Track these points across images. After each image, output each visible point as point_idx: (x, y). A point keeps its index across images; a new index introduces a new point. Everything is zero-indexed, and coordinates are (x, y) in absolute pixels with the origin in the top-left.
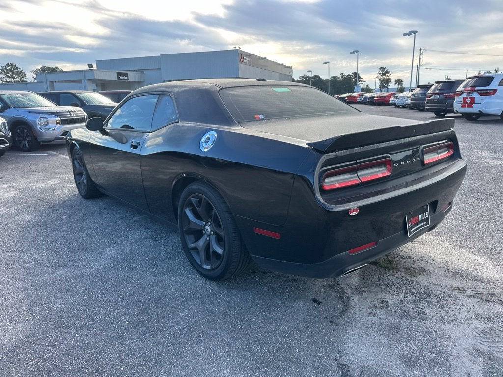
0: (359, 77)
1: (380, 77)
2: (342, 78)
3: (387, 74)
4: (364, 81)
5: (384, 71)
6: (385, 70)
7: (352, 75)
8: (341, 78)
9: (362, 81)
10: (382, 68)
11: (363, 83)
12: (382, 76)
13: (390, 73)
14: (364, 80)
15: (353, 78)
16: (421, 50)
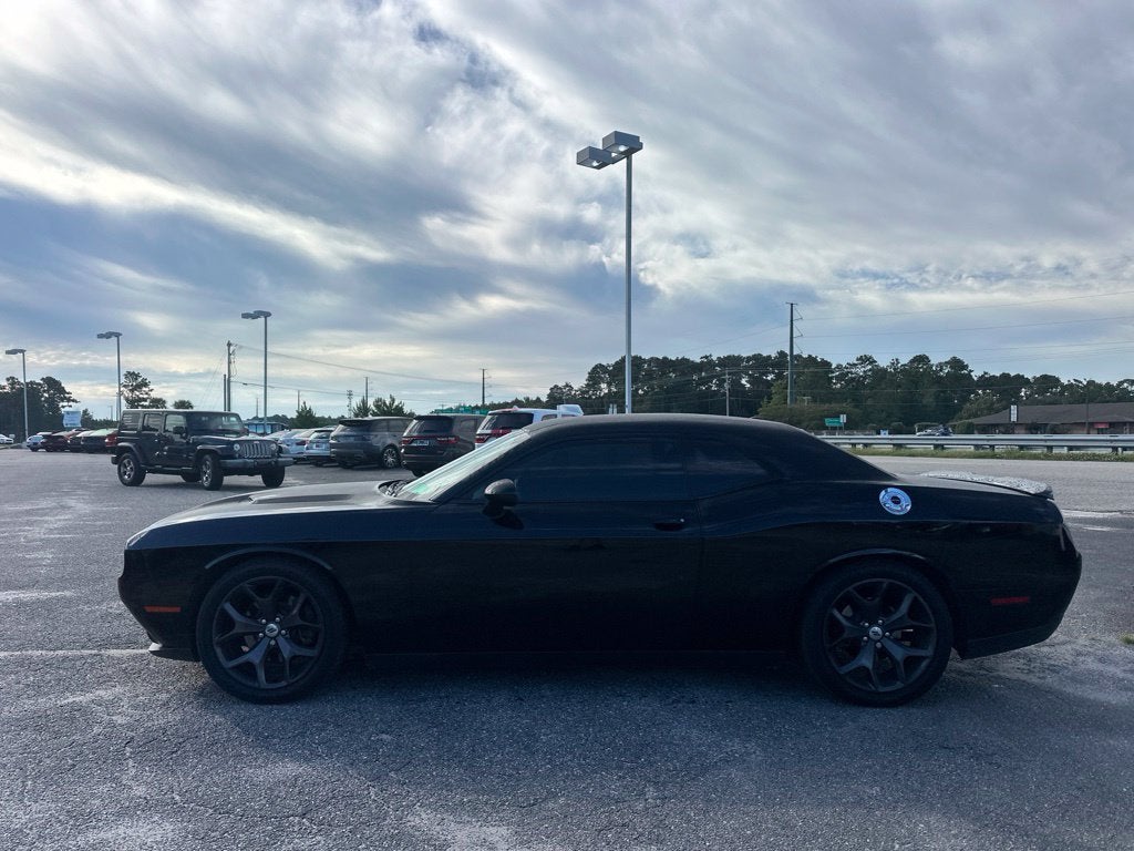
0: (62, 391)
1: (127, 393)
2: (12, 389)
3: (144, 389)
4: (73, 401)
5: (136, 381)
6: (140, 380)
7: (39, 384)
8: (7, 390)
9: (69, 400)
10: (132, 375)
11: (71, 403)
12: (132, 391)
13: (151, 387)
14: (73, 397)
15: (44, 391)
16: (229, 345)
